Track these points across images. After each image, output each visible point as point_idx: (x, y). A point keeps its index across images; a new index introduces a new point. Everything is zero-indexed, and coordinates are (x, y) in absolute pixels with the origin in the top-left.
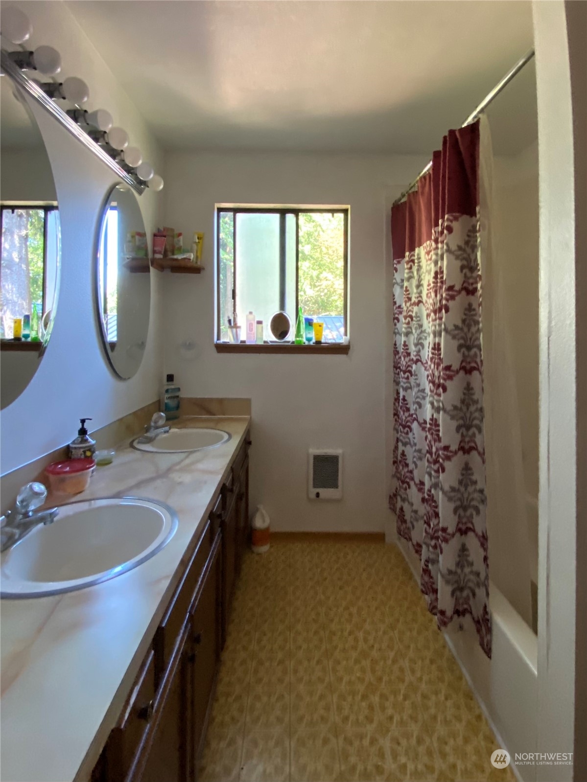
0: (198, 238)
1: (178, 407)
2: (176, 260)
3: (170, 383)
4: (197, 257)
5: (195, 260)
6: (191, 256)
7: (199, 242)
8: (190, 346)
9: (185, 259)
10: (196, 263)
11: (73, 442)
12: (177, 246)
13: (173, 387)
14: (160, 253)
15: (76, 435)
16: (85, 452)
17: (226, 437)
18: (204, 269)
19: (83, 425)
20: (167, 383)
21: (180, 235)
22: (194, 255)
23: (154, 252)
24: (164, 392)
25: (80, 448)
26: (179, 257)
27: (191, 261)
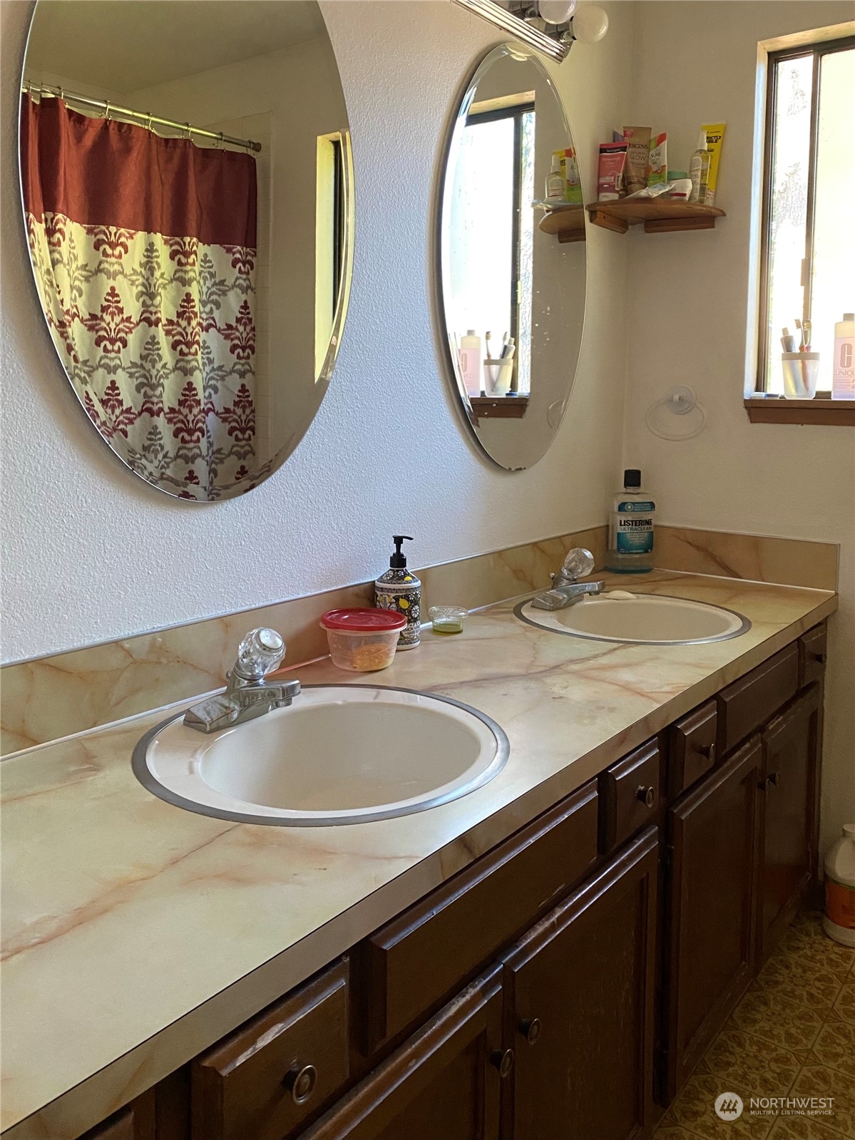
0: (710, 140)
1: (648, 547)
2: (648, 200)
3: (631, 489)
4: (703, 189)
5: (697, 195)
6: (685, 186)
7: (710, 150)
8: (682, 405)
9: (669, 194)
10: (701, 201)
11: (381, 580)
12: (655, 168)
13: (637, 499)
14: (611, 189)
15: (386, 567)
16: (397, 599)
17: (737, 624)
18: (724, 215)
19: (398, 548)
20: (624, 490)
21: (662, 138)
22: (694, 183)
23: (600, 189)
24: (616, 509)
25: (389, 590)
26: (654, 192)
27: (687, 198)
